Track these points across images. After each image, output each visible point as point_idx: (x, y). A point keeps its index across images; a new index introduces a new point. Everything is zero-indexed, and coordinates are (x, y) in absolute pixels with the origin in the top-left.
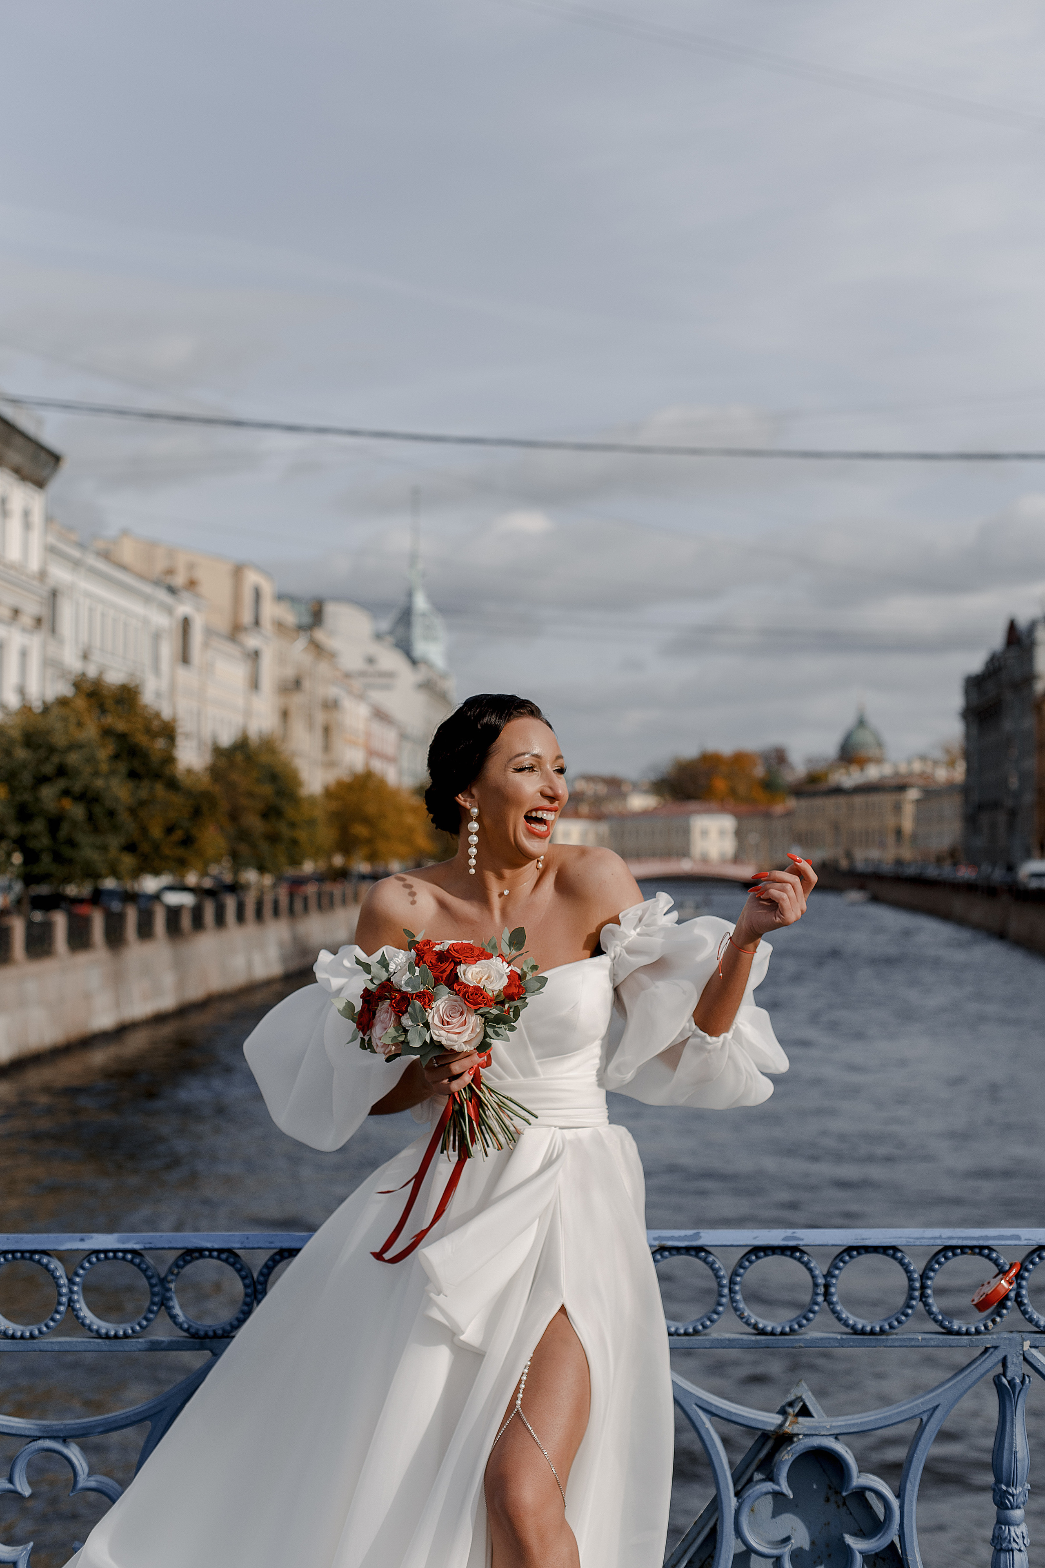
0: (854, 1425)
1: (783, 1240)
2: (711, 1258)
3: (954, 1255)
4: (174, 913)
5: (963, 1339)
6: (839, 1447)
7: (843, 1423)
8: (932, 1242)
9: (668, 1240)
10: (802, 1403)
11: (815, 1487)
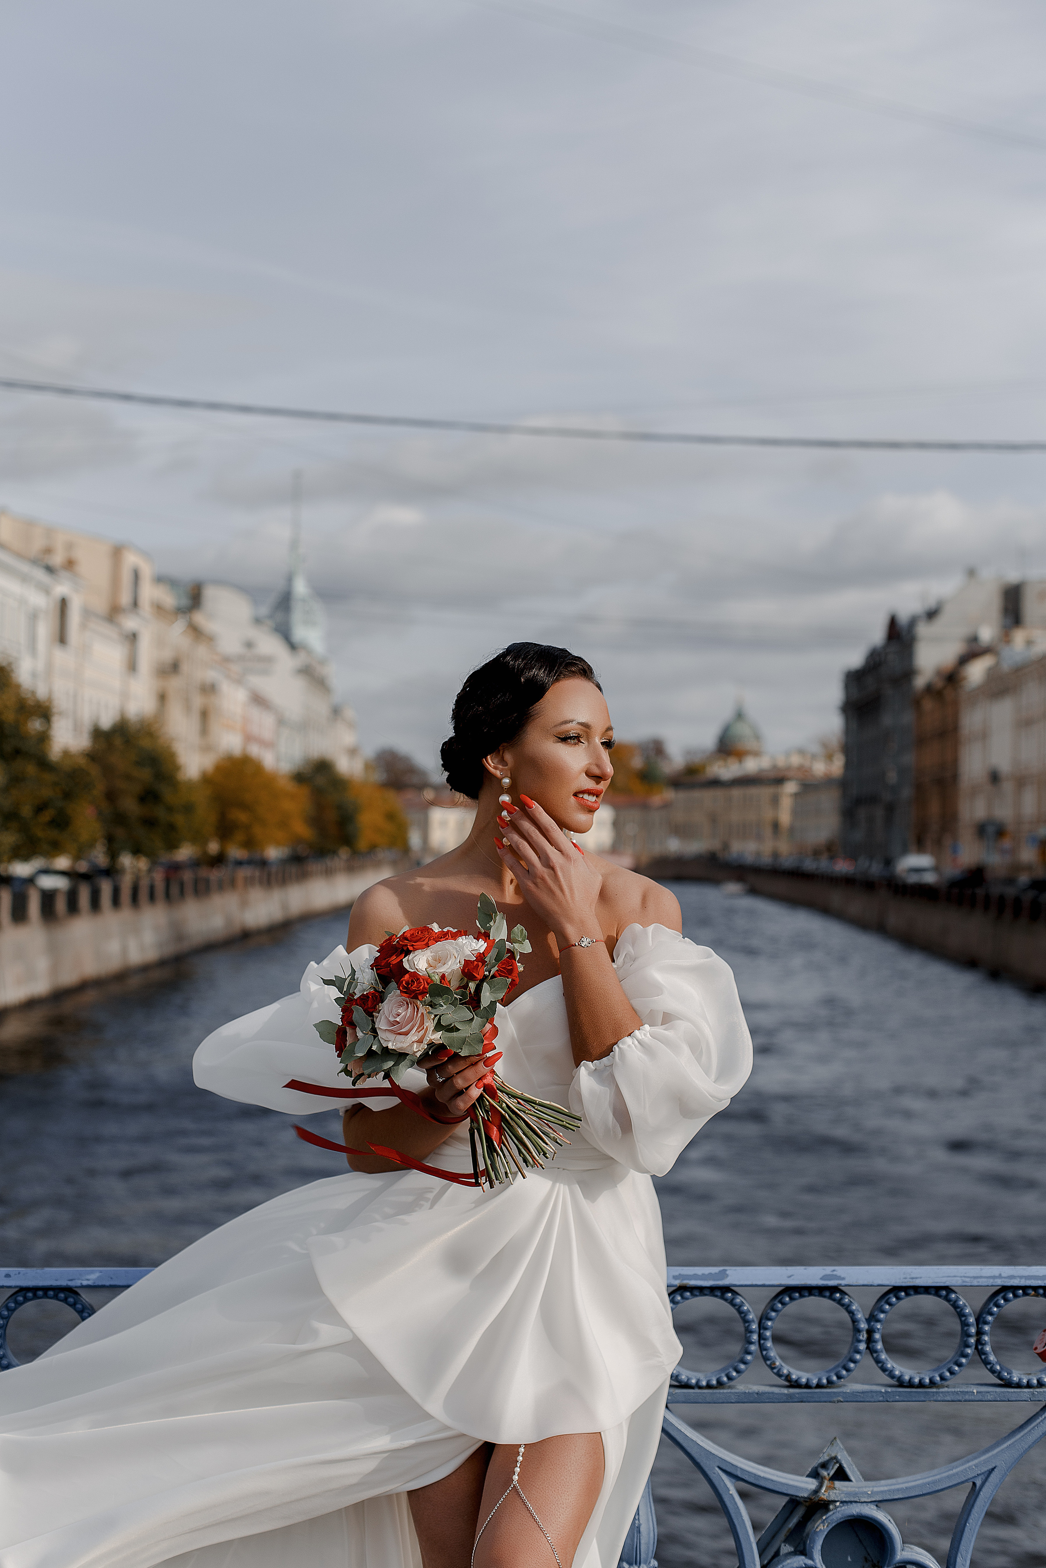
0: (898, 1490)
1: (822, 1279)
2: (738, 1300)
3: (1016, 1296)
4: (48, 897)
5: (1023, 1392)
6: (881, 1516)
7: (886, 1488)
8: (990, 1282)
9: (691, 1280)
10: (838, 1465)
11: (849, 1559)
